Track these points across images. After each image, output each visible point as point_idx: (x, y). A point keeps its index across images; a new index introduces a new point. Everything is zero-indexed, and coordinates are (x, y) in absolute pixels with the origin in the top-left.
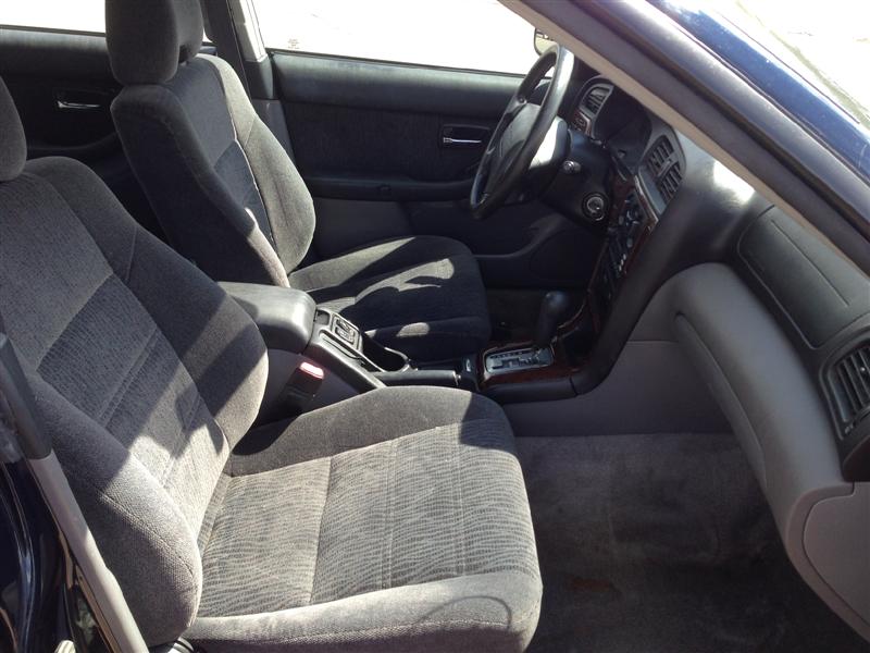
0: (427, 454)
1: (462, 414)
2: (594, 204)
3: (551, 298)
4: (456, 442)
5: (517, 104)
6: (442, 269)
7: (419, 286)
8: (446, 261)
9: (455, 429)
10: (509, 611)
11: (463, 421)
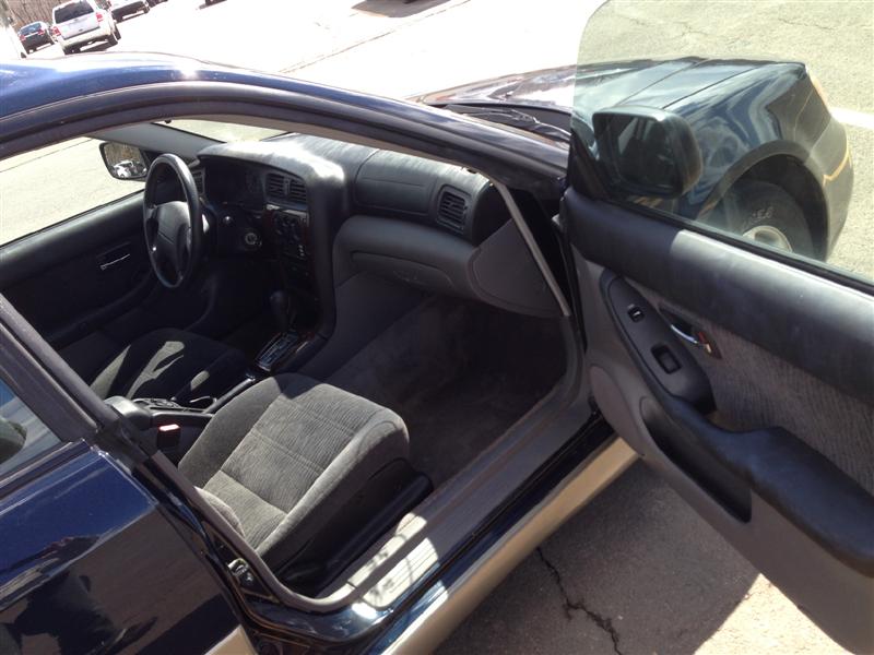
1: (277, 389)
2: (250, 239)
4: (289, 401)
5: (151, 211)
6: (172, 348)
7: (166, 367)
8: (167, 343)
9: (282, 399)
10: (392, 423)
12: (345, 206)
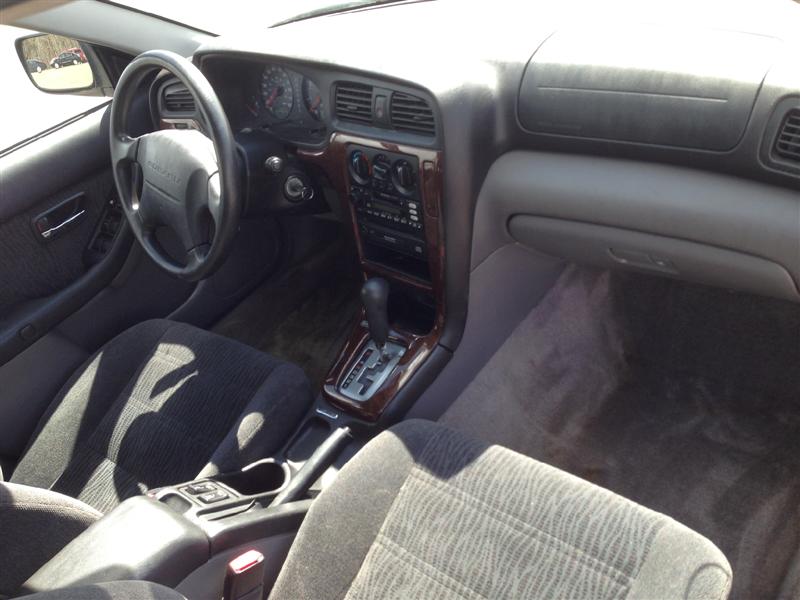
0: (433, 518)
1: (406, 455)
2: (294, 189)
3: (369, 292)
4: (440, 483)
5: (125, 145)
6: (170, 357)
7: (171, 391)
8: (162, 347)
9: (419, 477)
11: (416, 460)
12: (501, 134)
